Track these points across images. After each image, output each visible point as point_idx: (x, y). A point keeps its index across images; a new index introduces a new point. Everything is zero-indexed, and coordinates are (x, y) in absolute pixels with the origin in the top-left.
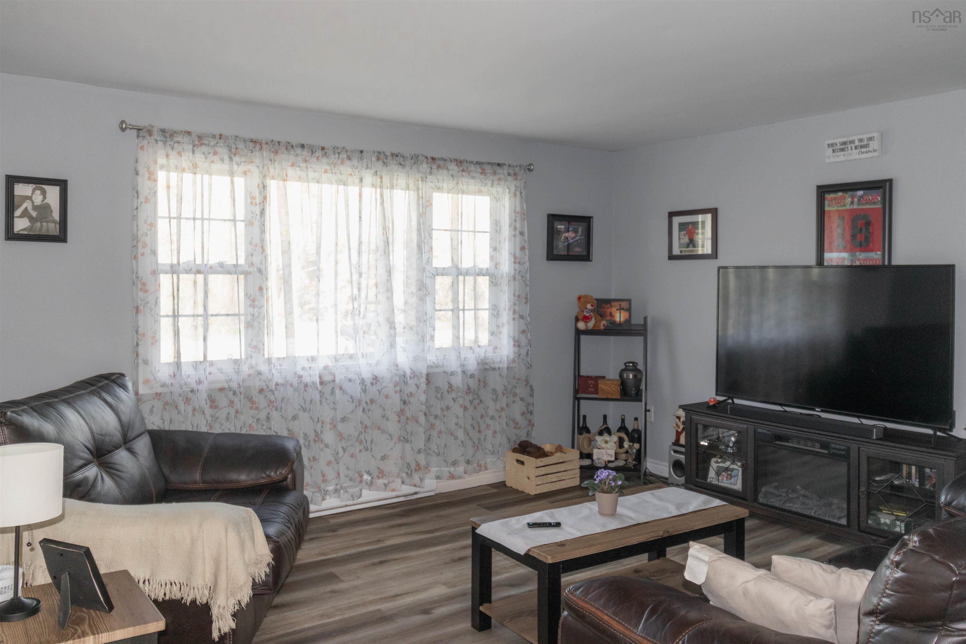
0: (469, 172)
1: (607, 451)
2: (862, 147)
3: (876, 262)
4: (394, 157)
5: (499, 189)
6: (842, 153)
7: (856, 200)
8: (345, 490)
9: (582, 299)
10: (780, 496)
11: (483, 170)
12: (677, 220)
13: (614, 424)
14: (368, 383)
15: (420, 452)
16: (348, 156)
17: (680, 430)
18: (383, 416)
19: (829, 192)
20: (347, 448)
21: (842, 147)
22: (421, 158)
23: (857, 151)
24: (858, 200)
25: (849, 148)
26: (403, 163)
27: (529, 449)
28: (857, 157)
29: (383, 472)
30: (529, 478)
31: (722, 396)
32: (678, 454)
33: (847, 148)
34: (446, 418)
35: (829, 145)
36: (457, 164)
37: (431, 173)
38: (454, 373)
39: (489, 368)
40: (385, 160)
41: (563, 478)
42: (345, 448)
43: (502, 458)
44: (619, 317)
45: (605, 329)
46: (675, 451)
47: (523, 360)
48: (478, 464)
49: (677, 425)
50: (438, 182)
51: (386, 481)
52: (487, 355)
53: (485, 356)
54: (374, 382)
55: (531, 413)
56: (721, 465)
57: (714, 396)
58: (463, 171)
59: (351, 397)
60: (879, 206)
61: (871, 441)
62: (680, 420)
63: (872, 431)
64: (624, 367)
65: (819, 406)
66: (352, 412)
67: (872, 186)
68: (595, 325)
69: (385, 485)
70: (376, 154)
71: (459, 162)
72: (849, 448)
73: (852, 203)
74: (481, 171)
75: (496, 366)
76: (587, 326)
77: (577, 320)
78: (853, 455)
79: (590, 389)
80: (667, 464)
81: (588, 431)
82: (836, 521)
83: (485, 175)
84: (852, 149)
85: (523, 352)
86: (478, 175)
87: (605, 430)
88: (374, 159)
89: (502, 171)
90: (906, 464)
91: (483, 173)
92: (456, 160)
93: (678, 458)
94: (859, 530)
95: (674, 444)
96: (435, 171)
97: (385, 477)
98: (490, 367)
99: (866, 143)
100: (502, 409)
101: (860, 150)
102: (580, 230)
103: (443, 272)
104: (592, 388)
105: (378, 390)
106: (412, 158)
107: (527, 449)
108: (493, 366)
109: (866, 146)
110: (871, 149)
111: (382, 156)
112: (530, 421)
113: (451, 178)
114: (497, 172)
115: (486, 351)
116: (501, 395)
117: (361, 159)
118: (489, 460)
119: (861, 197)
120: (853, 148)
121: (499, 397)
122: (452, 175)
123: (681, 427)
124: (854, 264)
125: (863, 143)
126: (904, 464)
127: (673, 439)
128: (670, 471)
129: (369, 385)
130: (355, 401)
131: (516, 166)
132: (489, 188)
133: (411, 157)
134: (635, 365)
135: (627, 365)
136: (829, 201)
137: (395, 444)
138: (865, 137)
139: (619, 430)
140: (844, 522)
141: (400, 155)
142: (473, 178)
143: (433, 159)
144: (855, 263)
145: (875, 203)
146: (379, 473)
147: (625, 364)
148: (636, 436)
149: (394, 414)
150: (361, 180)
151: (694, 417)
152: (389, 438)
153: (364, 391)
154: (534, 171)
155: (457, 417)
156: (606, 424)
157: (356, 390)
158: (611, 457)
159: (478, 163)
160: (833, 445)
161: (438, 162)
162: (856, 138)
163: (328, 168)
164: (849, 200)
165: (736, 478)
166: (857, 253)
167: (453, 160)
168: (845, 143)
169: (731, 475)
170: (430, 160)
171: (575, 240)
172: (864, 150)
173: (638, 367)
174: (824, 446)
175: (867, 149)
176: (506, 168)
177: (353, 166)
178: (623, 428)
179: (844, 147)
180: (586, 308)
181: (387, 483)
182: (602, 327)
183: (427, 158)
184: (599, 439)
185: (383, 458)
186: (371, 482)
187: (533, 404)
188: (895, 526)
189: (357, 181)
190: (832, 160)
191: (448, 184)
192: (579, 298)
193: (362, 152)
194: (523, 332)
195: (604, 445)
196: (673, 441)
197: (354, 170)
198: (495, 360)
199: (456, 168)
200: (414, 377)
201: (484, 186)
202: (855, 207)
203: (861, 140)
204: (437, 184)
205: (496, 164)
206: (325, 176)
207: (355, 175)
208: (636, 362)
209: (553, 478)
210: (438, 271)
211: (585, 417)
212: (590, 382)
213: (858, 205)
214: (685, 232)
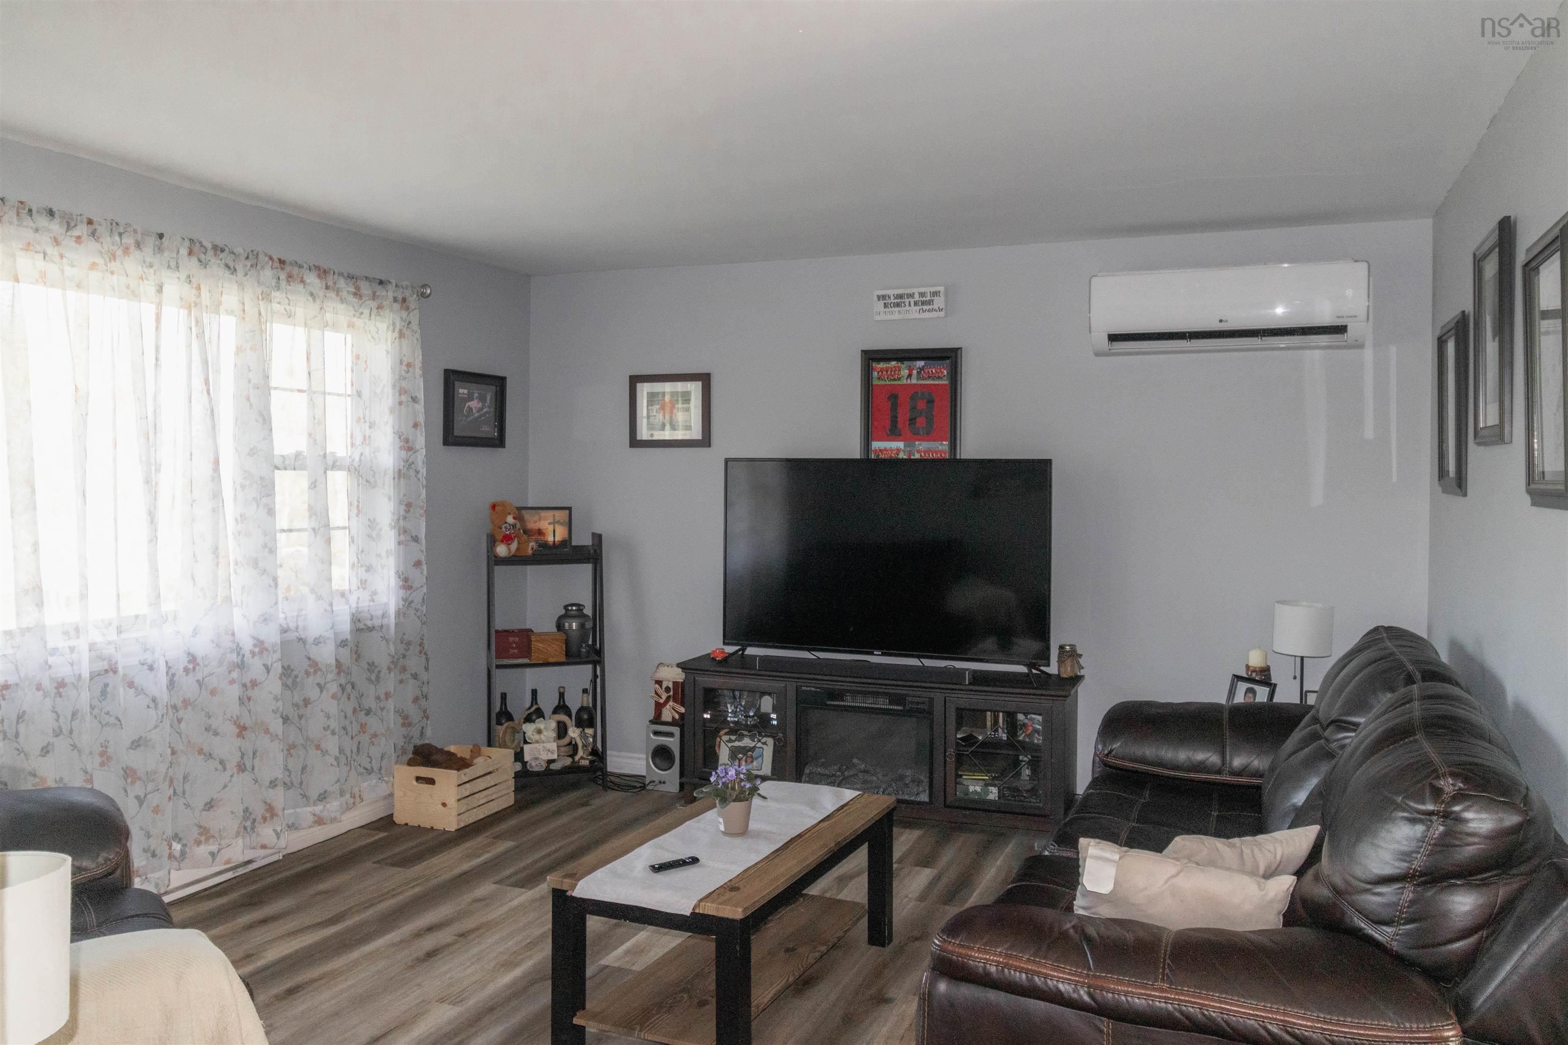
0: (338, 291)
1: (544, 745)
2: (923, 303)
3: (941, 455)
4: (218, 252)
5: (379, 325)
6: (897, 309)
7: (915, 372)
8: (144, 877)
9: (497, 508)
10: (834, 775)
11: (358, 288)
12: (644, 389)
13: (548, 702)
14: (179, 668)
15: (276, 786)
16: (137, 240)
17: (662, 701)
18: (207, 729)
19: (879, 360)
20: (145, 797)
21: (896, 301)
22: (262, 257)
23: (918, 308)
24: (918, 372)
25: (907, 304)
26: (231, 265)
27: (434, 757)
28: (917, 316)
29: (209, 830)
30: (444, 805)
31: (732, 644)
32: (661, 736)
33: (904, 302)
34: (304, 719)
35: (879, 297)
36: (319, 276)
37: (278, 288)
38: (321, 640)
39: (364, 627)
40: (202, 257)
41: (493, 798)
42: (142, 797)
43: (386, 779)
44: (554, 533)
45: (533, 554)
46: (656, 733)
47: (417, 610)
48: (351, 794)
49: (656, 693)
50: (289, 304)
51: (214, 848)
52: (360, 606)
53: (358, 608)
54: (191, 666)
55: (426, 697)
56: (737, 744)
57: (721, 646)
58: (327, 288)
59: (154, 700)
60: (945, 382)
61: (962, 687)
62: (661, 687)
63: (965, 673)
64: (563, 612)
65: (878, 649)
66: (156, 727)
67: (935, 355)
68: (518, 549)
69: (213, 855)
70: (187, 243)
71: (323, 273)
72: (931, 700)
73: (910, 376)
74: (354, 290)
75: (377, 622)
76: (509, 549)
77: (492, 541)
78: (938, 708)
79: (512, 651)
80: (644, 756)
81: (510, 718)
82: (913, 798)
83: (361, 297)
84: (910, 305)
85: (417, 597)
86: (351, 298)
87: (535, 714)
88: (184, 252)
89: (384, 293)
90: (991, 711)
91: (357, 294)
92: (318, 268)
93: (660, 743)
94: (945, 805)
95: (652, 722)
96: (283, 283)
97: (211, 840)
98: (365, 625)
99: (928, 298)
100: (387, 696)
101: (921, 307)
102: (488, 398)
103: (295, 463)
104: (514, 648)
105: (198, 681)
106: (247, 258)
107: (432, 758)
108: (369, 623)
109: (930, 302)
110: (936, 307)
111: (196, 248)
112: (425, 711)
113: (310, 299)
114: (378, 294)
115: (359, 598)
116: (385, 671)
117: (159, 249)
118: (365, 784)
119: (922, 369)
120: (912, 304)
121: (382, 674)
122: (312, 294)
123: (664, 696)
124: (912, 457)
125: (924, 299)
126: (988, 711)
127: (651, 715)
128: (648, 762)
129: (181, 671)
130: (160, 706)
131: (407, 287)
132: (367, 321)
133: (246, 255)
134: (581, 607)
135: (570, 608)
136: (878, 372)
137: (232, 776)
138: (928, 290)
139: (556, 711)
140: (924, 798)
141: (227, 249)
142: (342, 301)
143: (282, 262)
144: (914, 455)
145: (939, 378)
146: (201, 834)
147: (566, 607)
148: (586, 717)
149: (229, 722)
150: (160, 289)
151: (699, 679)
152: (220, 767)
153: (172, 684)
154: (430, 297)
155: (328, 717)
156: (536, 703)
157: (157, 685)
158: (552, 753)
159: (351, 277)
160: (910, 699)
161: (288, 268)
162: (916, 291)
163: (100, 261)
164: (905, 372)
165: (760, 759)
166: (917, 443)
167: (313, 267)
168: (900, 296)
169: (752, 757)
170: (277, 264)
171: (482, 412)
172: (925, 307)
173: (585, 611)
174: (897, 699)
175: (931, 307)
176: (391, 288)
177: (144, 262)
178: (561, 708)
179: (899, 301)
180: (506, 523)
181: (216, 851)
182: (530, 552)
183: (271, 258)
184: (529, 728)
185: (210, 805)
186: (183, 853)
187: (428, 683)
188: (987, 793)
189: (152, 290)
190: (883, 317)
191: (303, 307)
192: (494, 507)
193: (161, 236)
194: (418, 564)
195: (537, 737)
196: (652, 718)
197: (145, 270)
198: (373, 614)
199: (317, 281)
200: (261, 652)
201: (358, 317)
202: (914, 381)
203: (922, 294)
204: (288, 308)
205: (378, 281)
206: (94, 275)
207: (147, 279)
208: (581, 603)
209: (481, 798)
210: (287, 462)
211: (504, 697)
212: (511, 639)
213: (918, 379)
214: (658, 406)
